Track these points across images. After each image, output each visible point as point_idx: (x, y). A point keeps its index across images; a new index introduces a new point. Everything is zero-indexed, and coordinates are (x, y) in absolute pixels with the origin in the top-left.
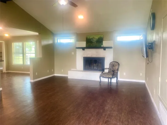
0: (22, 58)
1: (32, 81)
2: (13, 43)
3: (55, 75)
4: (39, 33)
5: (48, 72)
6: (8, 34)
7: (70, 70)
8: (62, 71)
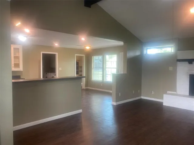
0: (101, 73)
1: (115, 104)
2: (93, 57)
3: (143, 97)
4: (124, 43)
5: (134, 93)
6: (89, 46)
7: (166, 93)
8: (153, 93)
